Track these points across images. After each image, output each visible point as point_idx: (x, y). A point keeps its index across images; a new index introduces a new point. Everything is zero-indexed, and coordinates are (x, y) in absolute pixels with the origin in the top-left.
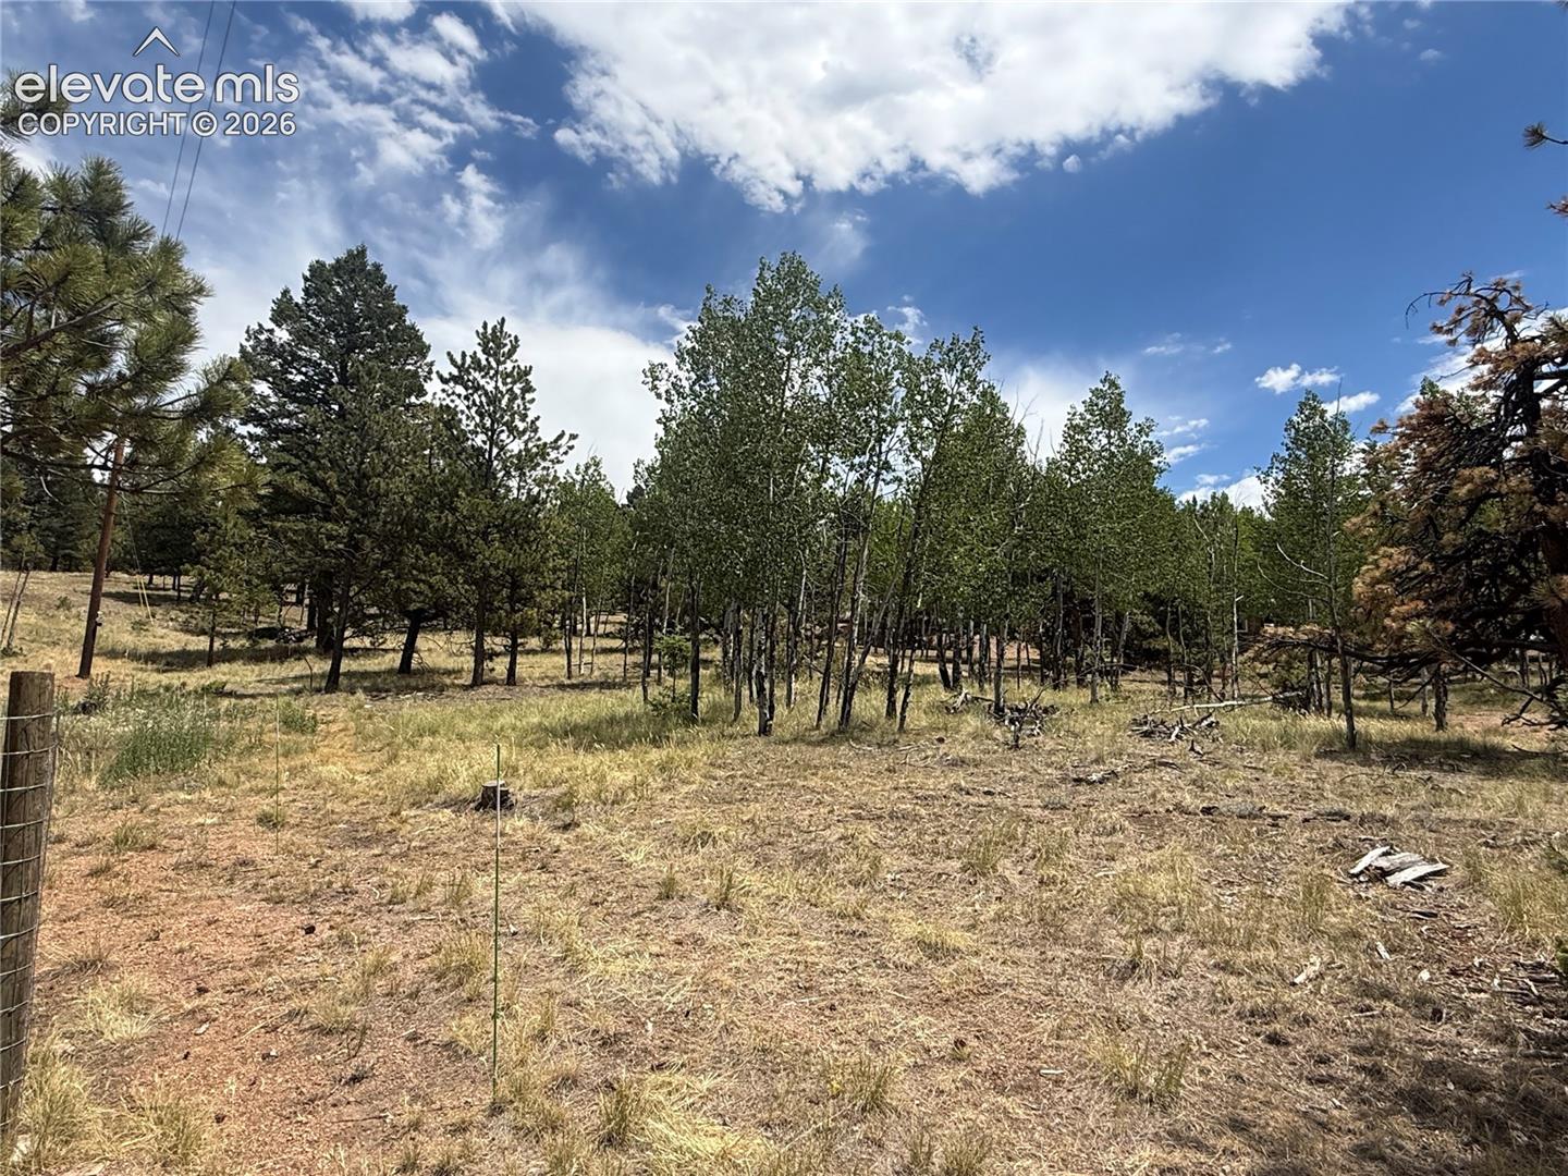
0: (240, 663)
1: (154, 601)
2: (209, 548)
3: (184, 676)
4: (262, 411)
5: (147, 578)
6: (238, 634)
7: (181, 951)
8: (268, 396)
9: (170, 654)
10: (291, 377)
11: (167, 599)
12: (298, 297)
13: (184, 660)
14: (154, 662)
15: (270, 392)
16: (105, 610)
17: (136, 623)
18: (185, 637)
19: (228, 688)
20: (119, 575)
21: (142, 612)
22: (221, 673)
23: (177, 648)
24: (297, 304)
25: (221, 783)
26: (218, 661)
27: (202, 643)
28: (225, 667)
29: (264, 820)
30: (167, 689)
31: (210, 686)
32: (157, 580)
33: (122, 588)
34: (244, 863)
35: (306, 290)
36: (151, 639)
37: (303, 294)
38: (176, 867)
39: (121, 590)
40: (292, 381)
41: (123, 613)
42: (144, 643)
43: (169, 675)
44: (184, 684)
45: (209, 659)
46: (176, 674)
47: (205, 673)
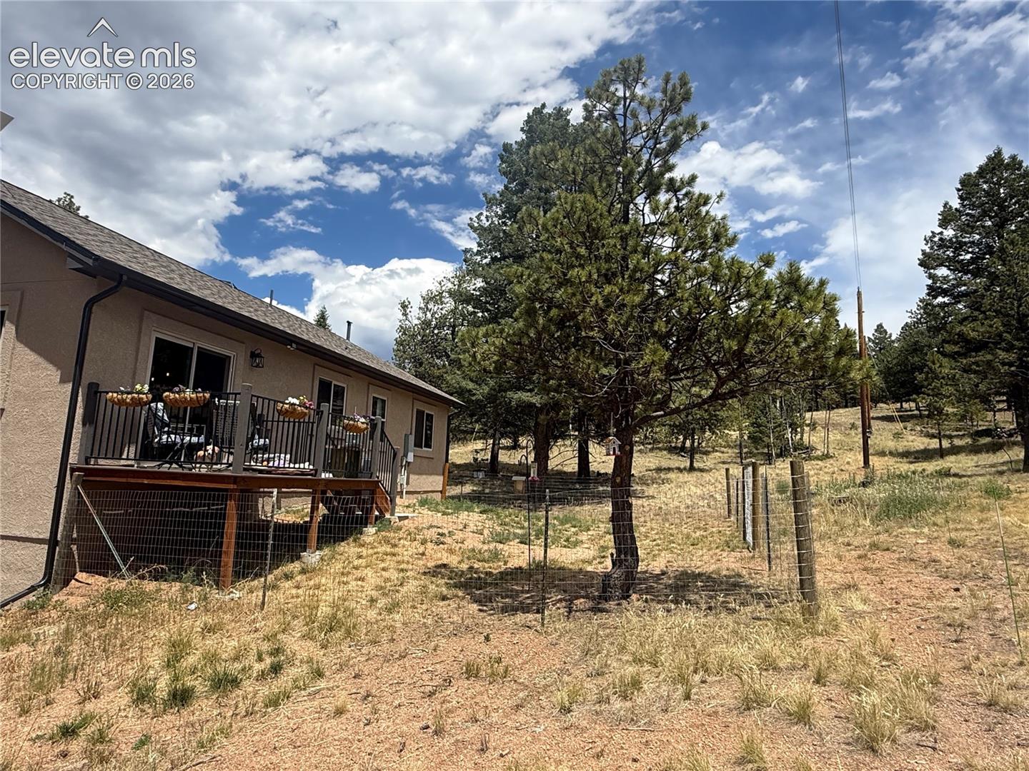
0: (963, 454)
1: (903, 419)
2: (926, 383)
3: (925, 465)
4: (945, 286)
5: (899, 404)
6: (964, 435)
7: (892, 589)
8: (948, 276)
9: (917, 452)
10: (962, 258)
11: (913, 417)
12: (955, 203)
13: (926, 455)
14: (907, 457)
15: (948, 272)
16: (877, 428)
17: (896, 434)
18: (926, 440)
19: (952, 471)
20: (882, 405)
21: (899, 426)
22: (950, 462)
23: (922, 447)
24: (956, 209)
25: (935, 524)
26: (947, 455)
27: (934, 444)
28: (953, 458)
29: (952, 542)
30: (914, 473)
31: (940, 471)
32: (905, 405)
33: (885, 413)
34: (934, 561)
35: (961, 197)
36: (906, 443)
37: (959, 201)
38: (899, 559)
39: (885, 415)
40: (963, 260)
41: (887, 428)
42: (901, 446)
43: (917, 464)
44: (924, 470)
45: (942, 453)
46: (920, 464)
47: (939, 462)
